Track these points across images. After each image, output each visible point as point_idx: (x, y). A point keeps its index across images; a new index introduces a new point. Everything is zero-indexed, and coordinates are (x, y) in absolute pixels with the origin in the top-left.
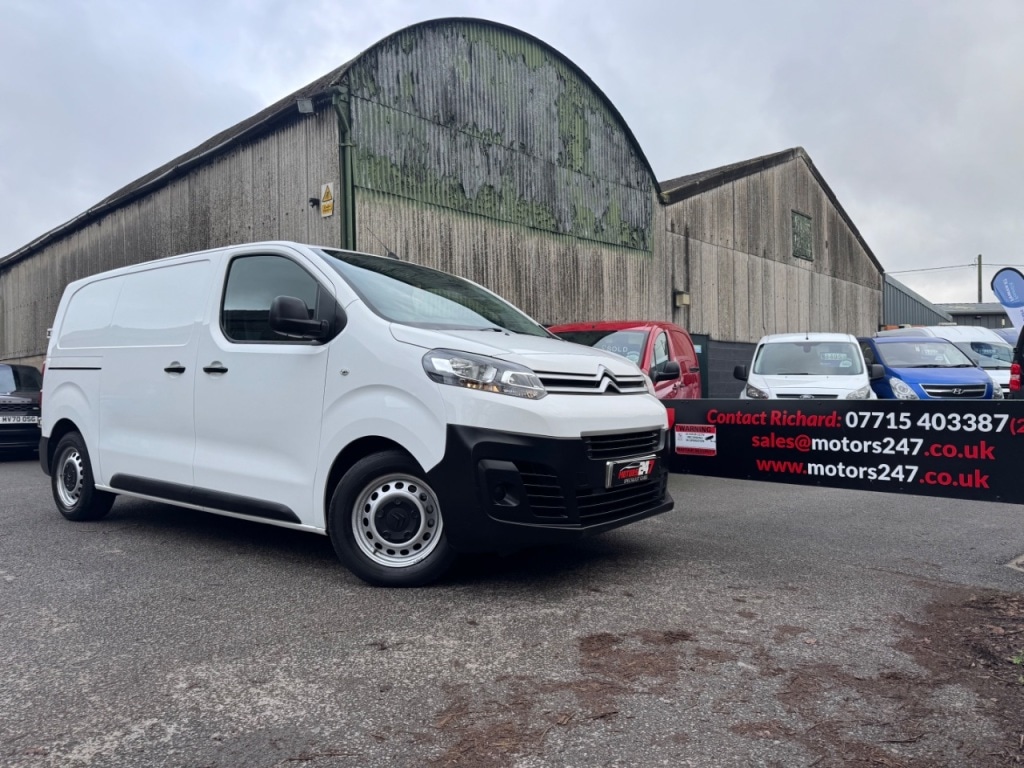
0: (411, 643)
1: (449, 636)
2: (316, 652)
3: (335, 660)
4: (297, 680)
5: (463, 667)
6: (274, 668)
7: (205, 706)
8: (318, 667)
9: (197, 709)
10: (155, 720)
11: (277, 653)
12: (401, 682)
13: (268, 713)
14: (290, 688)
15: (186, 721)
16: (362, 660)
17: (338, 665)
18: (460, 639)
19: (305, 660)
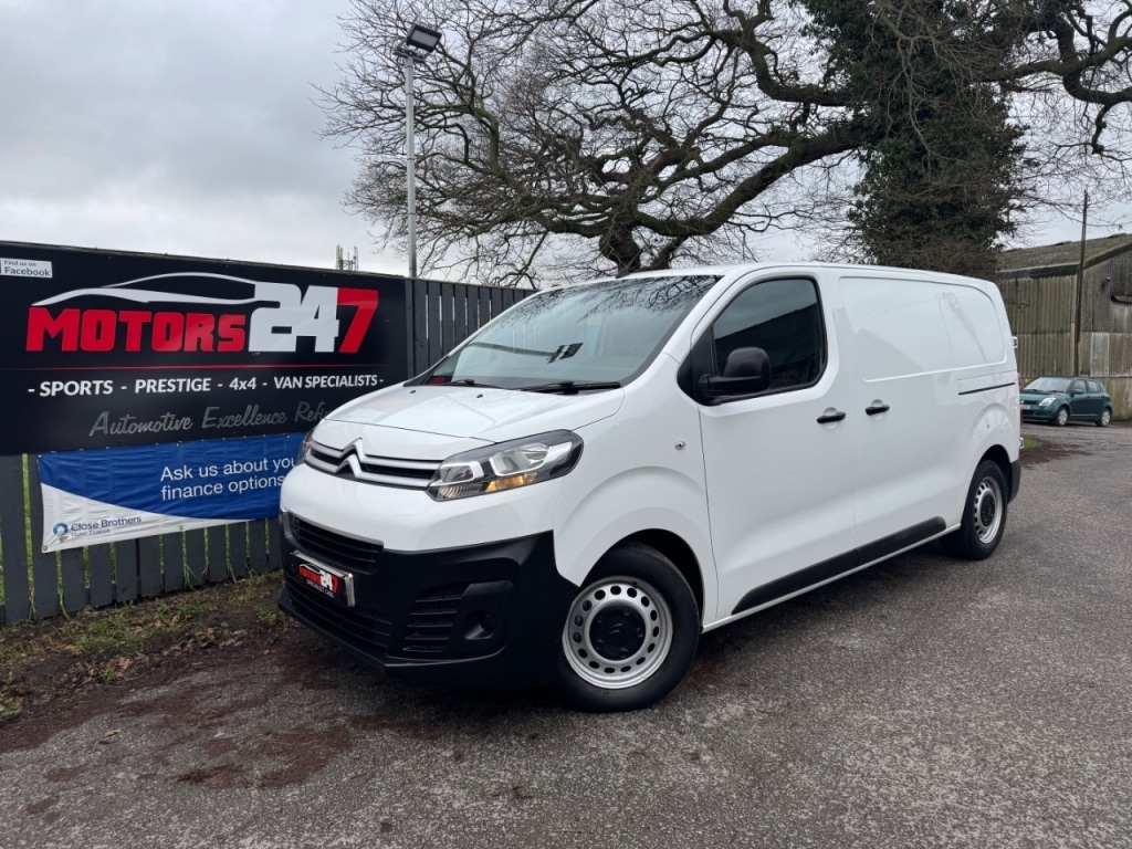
0: (483, 794)
1: (435, 804)
2: (587, 793)
3: (570, 776)
4: (606, 752)
5: (455, 753)
6: (629, 770)
7: (675, 734)
8: (589, 768)
9: (681, 733)
10: (705, 725)
11: (630, 794)
12: (520, 742)
13: (625, 724)
14: (612, 745)
15: (682, 724)
16: (544, 773)
17: (568, 770)
18: (427, 796)
19: (600, 780)
